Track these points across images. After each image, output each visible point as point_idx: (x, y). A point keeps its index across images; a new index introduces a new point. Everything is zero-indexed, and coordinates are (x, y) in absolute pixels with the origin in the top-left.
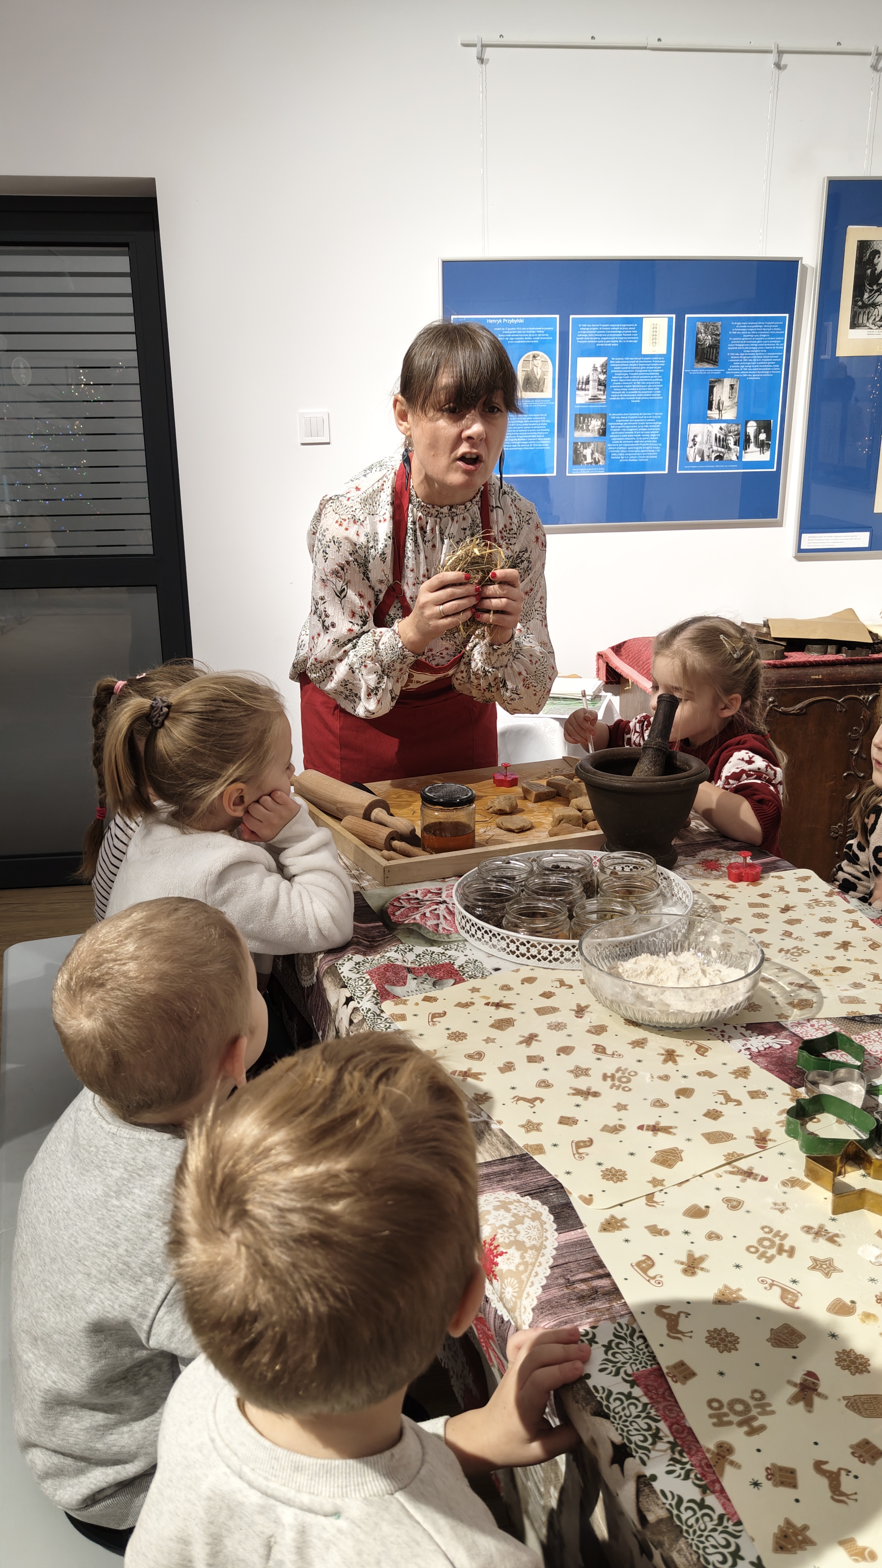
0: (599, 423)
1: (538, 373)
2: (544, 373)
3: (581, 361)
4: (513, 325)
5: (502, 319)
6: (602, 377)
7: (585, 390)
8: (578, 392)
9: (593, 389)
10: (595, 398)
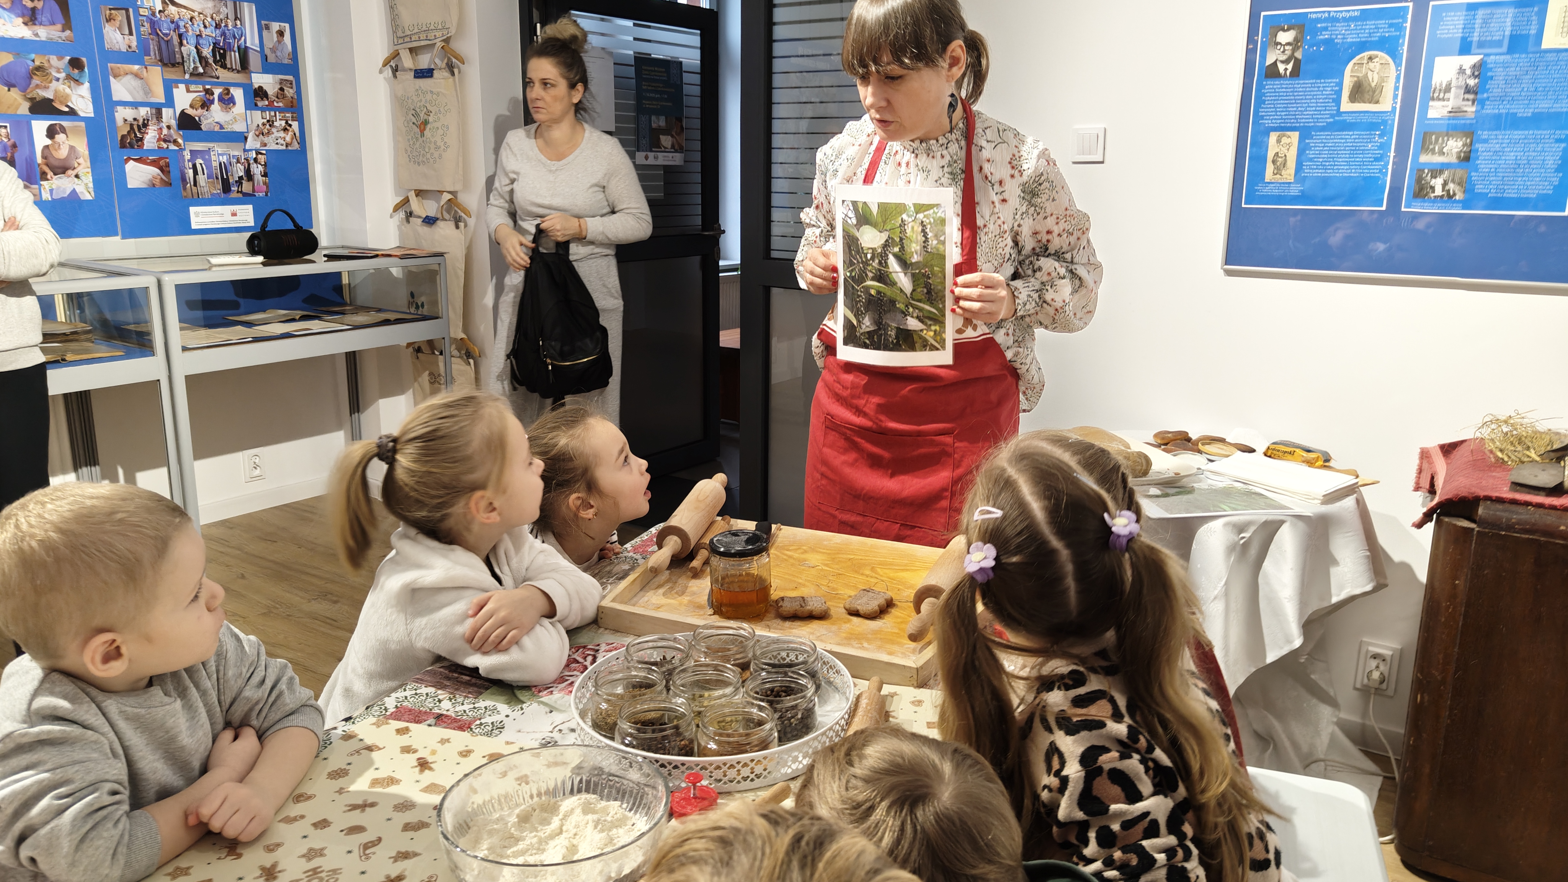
0: (1460, 144)
1: (1374, 79)
2: (1382, 79)
3: (1439, 61)
4: (1345, 20)
5: (1329, 12)
6: (1472, 82)
7: (1443, 100)
8: (1431, 103)
9: (1455, 99)
10: (1456, 112)
